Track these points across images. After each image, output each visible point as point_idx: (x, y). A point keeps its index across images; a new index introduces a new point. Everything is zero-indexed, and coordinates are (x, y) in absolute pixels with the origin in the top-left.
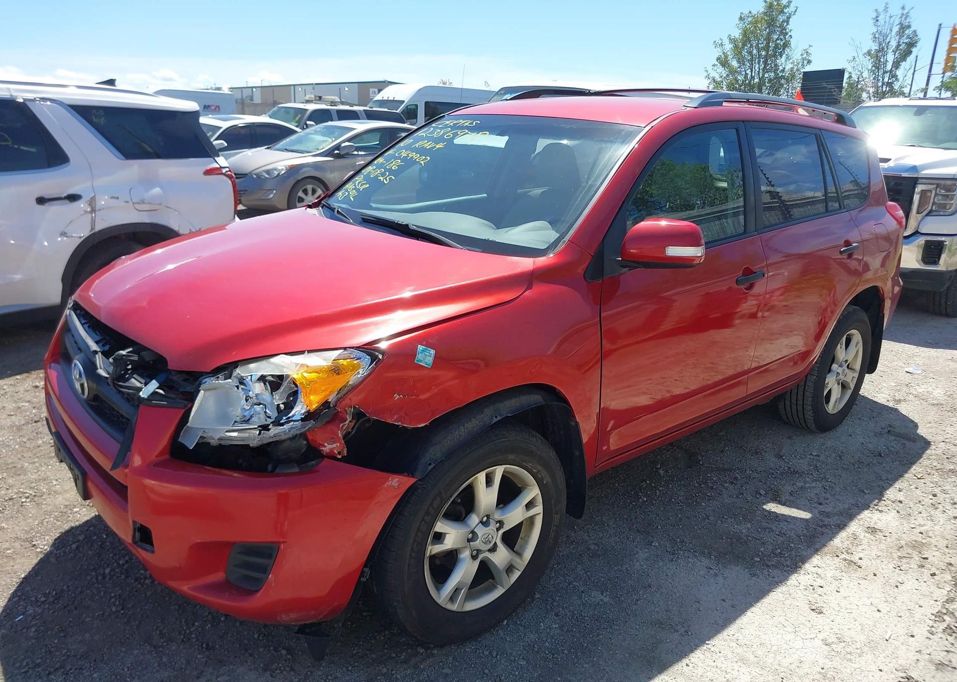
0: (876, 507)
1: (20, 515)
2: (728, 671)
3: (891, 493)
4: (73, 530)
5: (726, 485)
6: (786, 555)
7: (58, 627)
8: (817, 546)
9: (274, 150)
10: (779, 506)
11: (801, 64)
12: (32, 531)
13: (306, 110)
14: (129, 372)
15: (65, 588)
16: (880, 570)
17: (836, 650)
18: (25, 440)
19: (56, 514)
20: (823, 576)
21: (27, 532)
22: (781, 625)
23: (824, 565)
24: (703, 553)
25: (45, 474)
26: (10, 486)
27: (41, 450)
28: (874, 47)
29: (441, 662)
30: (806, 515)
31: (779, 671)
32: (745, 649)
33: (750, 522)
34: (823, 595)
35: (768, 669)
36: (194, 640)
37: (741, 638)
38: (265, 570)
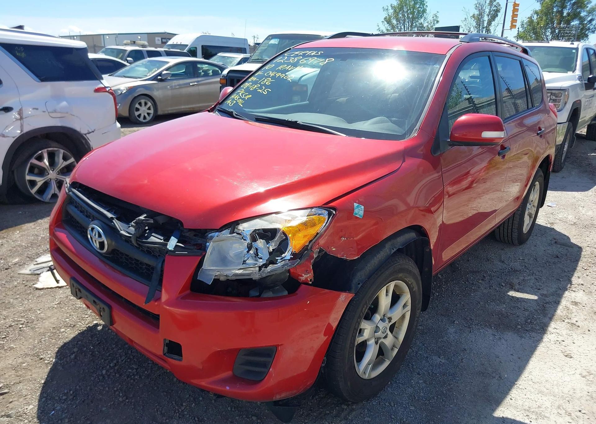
0: (571, 289)
1: (22, 337)
2: (536, 400)
3: (575, 280)
4: (67, 345)
5: (480, 281)
6: (535, 323)
7: (83, 417)
8: (549, 316)
9: (116, 76)
10: (516, 293)
11: (433, 23)
12: (35, 348)
13: (126, 50)
14: (147, 232)
15: (78, 387)
16: (590, 327)
17: (590, 380)
18: (3, 282)
19: (49, 334)
20: (561, 334)
21: (32, 349)
22: (552, 368)
23: (558, 328)
24: (486, 325)
25: (28, 306)
26: (5, 317)
27: (19, 289)
28: (477, 12)
29: (361, 413)
30: (534, 297)
31: (564, 397)
32: (539, 385)
33: (504, 304)
34: (567, 346)
35: (558, 396)
36: (188, 416)
37: (533, 378)
38: (265, 365)
